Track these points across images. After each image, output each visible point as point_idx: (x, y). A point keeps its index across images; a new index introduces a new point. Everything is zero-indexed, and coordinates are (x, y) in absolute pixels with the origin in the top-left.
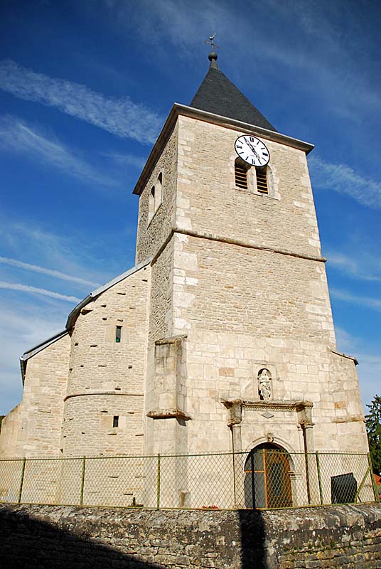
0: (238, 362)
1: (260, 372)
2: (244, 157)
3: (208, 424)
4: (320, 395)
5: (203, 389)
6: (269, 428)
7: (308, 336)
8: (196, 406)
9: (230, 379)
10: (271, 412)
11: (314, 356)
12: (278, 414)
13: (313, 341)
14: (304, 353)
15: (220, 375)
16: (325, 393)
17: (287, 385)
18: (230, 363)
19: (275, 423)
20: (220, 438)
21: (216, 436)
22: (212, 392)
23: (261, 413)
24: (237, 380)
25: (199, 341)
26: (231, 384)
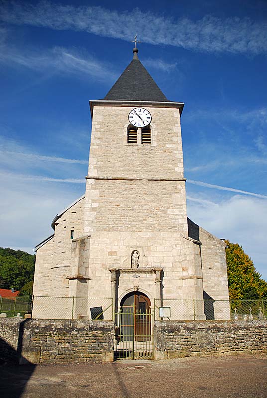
0: (119, 248)
1: (133, 253)
2: (133, 123)
3: (100, 282)
4: (173, 263)
5: (98, 264)
6: (136, 283)
7: (168, 229)
8: (94, 273)
9: (114, 257)
10: (138, 274)
11: (170, 241)
12: (143, 275)
13: (170, 232)
14: (163, 239)
15: (108, 255)
16: (176, 262)
17: (150, 259)
18: (115, 249)
19: (141, 280)
20: (106, 289)
21: (104, 287)
22: (103, 265)
23: (132, 275)
24: (118, 258)
25: (97, 238)
26: (114, 260)
